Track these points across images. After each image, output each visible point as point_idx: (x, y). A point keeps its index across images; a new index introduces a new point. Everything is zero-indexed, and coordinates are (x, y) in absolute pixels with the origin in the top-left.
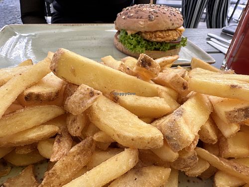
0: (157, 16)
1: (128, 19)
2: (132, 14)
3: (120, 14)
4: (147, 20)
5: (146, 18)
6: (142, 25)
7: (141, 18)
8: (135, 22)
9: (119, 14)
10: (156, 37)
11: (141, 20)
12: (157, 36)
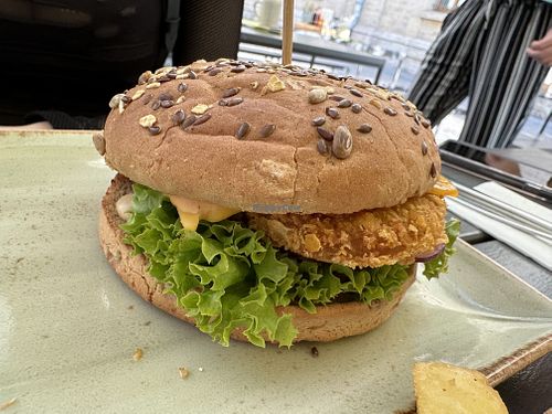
0: (365, 131)
1: (179, 133)
2: (201, 109)
3: (128, 102)
4: (310, 148)
5: (304, 141)
6: (281, 183)
7: (267, 134)
8: (232, 160)
9: (118, 99)
10: (359, 249)
11: (272, 146)
12: (369, 241)
